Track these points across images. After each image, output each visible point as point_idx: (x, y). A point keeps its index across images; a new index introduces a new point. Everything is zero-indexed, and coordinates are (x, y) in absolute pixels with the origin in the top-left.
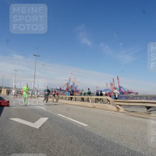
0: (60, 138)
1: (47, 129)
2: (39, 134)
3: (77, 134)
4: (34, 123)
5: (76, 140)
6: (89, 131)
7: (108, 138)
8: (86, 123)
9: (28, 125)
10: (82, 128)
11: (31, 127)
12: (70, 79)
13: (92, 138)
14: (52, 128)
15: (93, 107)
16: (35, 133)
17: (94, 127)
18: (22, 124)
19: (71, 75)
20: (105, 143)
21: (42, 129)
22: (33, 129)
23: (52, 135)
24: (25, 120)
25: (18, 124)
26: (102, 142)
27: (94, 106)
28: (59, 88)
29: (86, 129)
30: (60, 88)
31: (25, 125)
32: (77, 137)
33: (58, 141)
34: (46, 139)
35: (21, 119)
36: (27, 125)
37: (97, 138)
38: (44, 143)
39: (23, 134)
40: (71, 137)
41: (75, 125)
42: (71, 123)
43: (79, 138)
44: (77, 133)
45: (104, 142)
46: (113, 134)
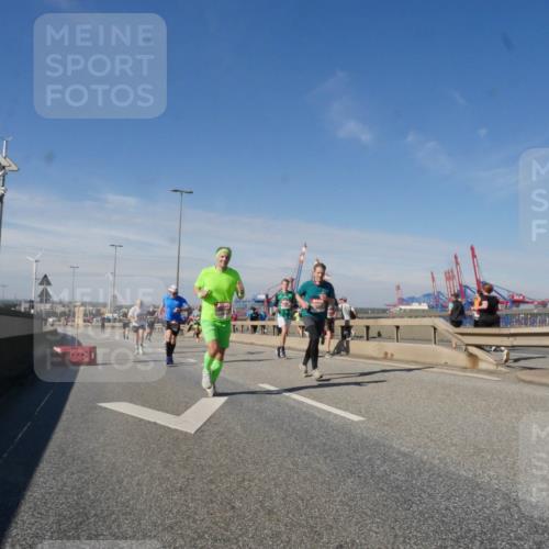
0: (268, 463)
1: (222, 434)
2: (196, 452)
3: (327, 448)
4: (178, 415)
5: (324, 469)
6: (367, 438)
7: (437, 462)
8: (358, 413)
9: (158, 422)
10: (345, 429)
11: (169, 428)
12: (302, 262)
13: (378, 462)
14: (239, 429)
15: (382, 355)
16: (184, 448)
17: (384, 425)
18: (141, 420)
19: (304, 249)
20: (426, 476)
21: (206, 433)
22: (178, 437)
23: (241, 454)
24: (150, 407)
25: (128, 422)
26: (415, 473)
27: (386, 354)
28: (263, 297)
29: (359, 431)
30: (267, 296)
31: (149, 422)
32: (326, 458)
33: (260, 473)
34: (221, 465)
35: (135, 403)
36: (155, 423)
37: (395, 461)
38: (211, 482)
39: (144, 452)
40: (306, 458)
41: (319, 419)
42: (305, 413)
43: (331, 460)
44: (325, 444)
45: (419, 474)
46: (453, 448)
